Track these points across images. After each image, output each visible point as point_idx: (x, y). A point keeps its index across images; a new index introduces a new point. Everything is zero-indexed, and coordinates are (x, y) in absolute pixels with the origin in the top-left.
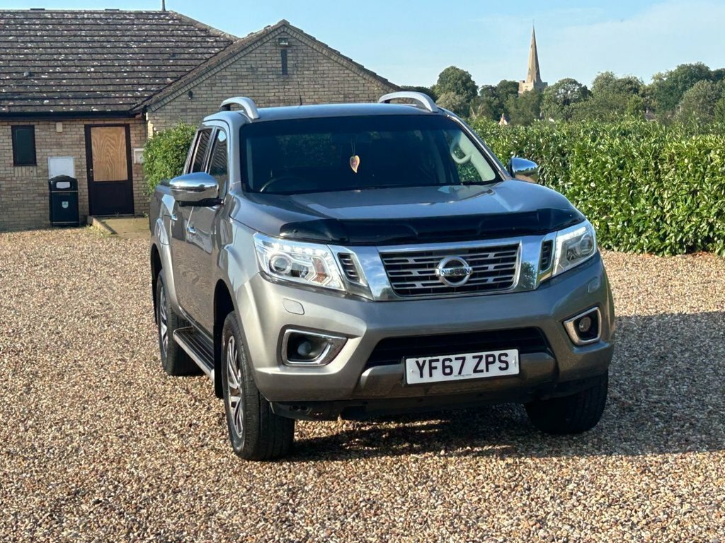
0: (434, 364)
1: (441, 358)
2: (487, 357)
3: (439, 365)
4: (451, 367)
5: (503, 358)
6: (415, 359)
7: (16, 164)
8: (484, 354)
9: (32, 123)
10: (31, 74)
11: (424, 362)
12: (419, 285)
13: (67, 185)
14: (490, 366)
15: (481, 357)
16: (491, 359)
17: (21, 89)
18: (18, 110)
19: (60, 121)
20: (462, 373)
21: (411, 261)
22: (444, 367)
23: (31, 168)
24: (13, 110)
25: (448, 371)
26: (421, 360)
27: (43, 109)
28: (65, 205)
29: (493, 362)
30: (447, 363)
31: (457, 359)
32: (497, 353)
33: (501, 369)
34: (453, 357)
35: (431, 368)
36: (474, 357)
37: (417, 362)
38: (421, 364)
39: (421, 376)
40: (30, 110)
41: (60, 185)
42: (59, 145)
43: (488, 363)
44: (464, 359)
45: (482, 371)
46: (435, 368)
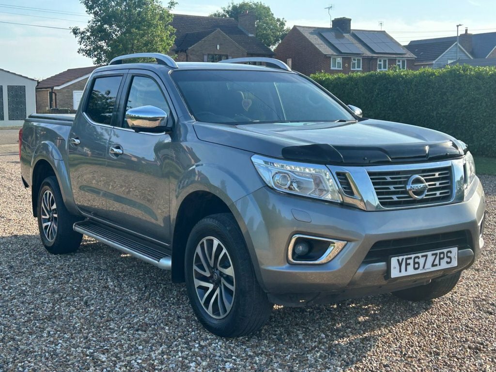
0: (408, 261)
1: (413, 256)
2: (440, 253)
3: (411, 261)
4: (418, 263)
5: (449, 254)
6: (397, 258)
8: (438, 252)
11: (403, 259)
12: (395, 198)
14: (441, 261)
15: (436, 254)
16: (442, 256)
20: (425, 268)
21: (388, 178)
22: (415, 263)
25: (417, 266)
26: (400, 258)
29: (443, 258)
30: (417, 260)
31: (422, 256)
32: (445, 251)
33: (448, 263)
34: (420, 255)
35: (407, 264)
36: (433, 255)
37: (398, 260)
38: (400, 261)
39: (400, 271)
43: (440, 259)
44: (426, 256)
45: (436, 265)
46: (409, 264)
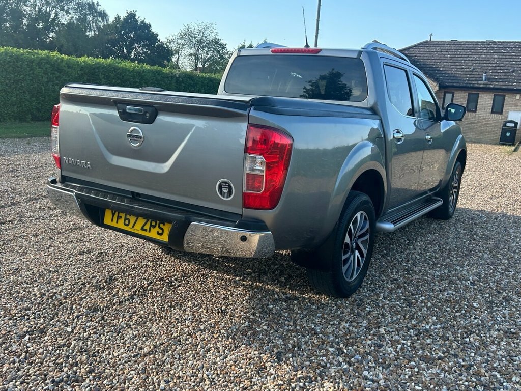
7: (492, 112)
9: (504, 94)
10: (514, 71)
13: (513, 125)
17: (505, 77)
18: (498, 86)
19: (518, 94)
23: (499, 115)
24: (496, 86)
27: (512, 87)
28: (508, 134)
40: (504, 87)
41: (508, 124)
42: (516, 105)
